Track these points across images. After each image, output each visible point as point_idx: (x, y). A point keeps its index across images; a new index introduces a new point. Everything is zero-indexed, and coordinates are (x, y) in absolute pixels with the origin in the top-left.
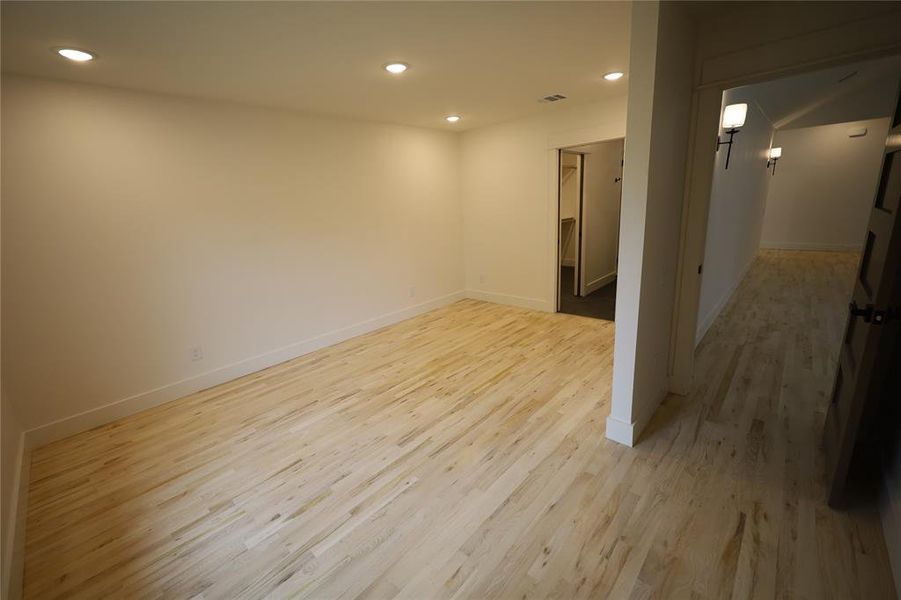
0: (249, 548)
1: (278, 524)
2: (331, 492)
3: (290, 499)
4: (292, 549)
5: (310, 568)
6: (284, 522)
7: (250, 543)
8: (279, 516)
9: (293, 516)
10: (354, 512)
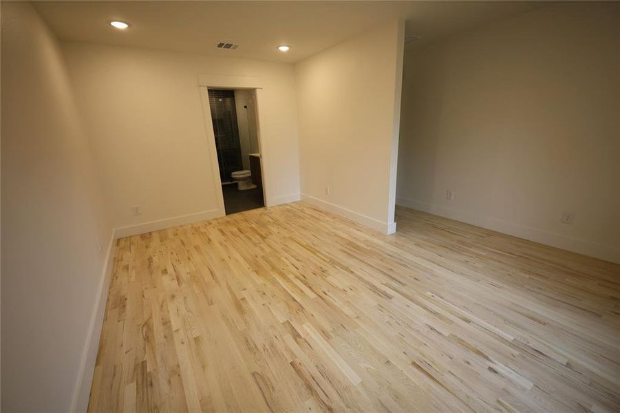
0: (532, 384)
1: (499, 367)
2: (452, 334)
3: (468, 363)
4: (516, 353)
5: (524, 340)
6: (495, 363)
7: (528, 385)
8: (490, 369)
9: (487, 358)
10: (468, 321)
